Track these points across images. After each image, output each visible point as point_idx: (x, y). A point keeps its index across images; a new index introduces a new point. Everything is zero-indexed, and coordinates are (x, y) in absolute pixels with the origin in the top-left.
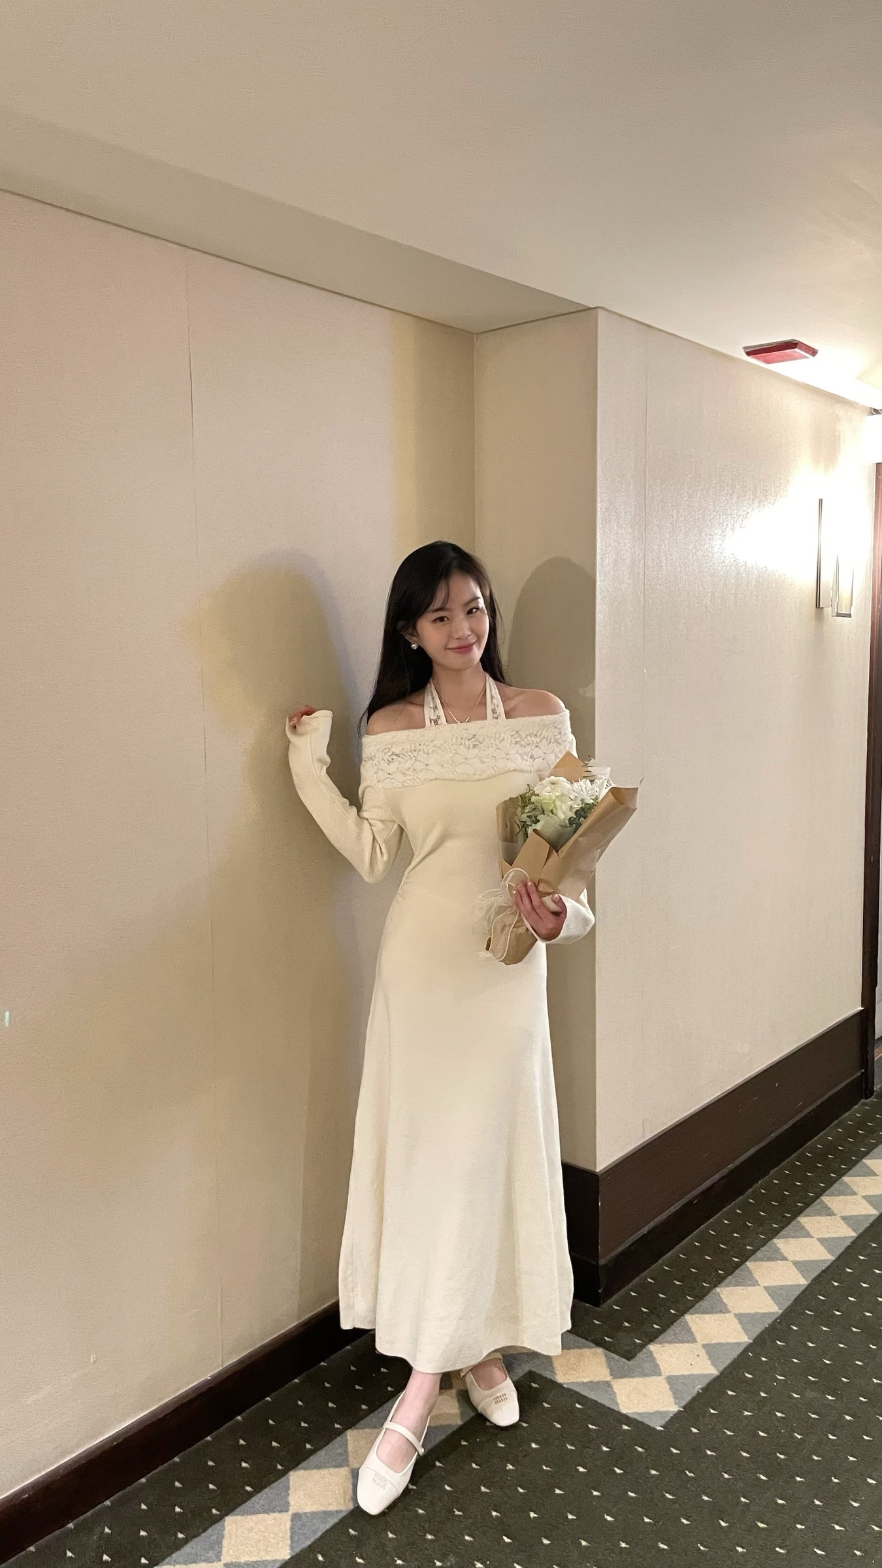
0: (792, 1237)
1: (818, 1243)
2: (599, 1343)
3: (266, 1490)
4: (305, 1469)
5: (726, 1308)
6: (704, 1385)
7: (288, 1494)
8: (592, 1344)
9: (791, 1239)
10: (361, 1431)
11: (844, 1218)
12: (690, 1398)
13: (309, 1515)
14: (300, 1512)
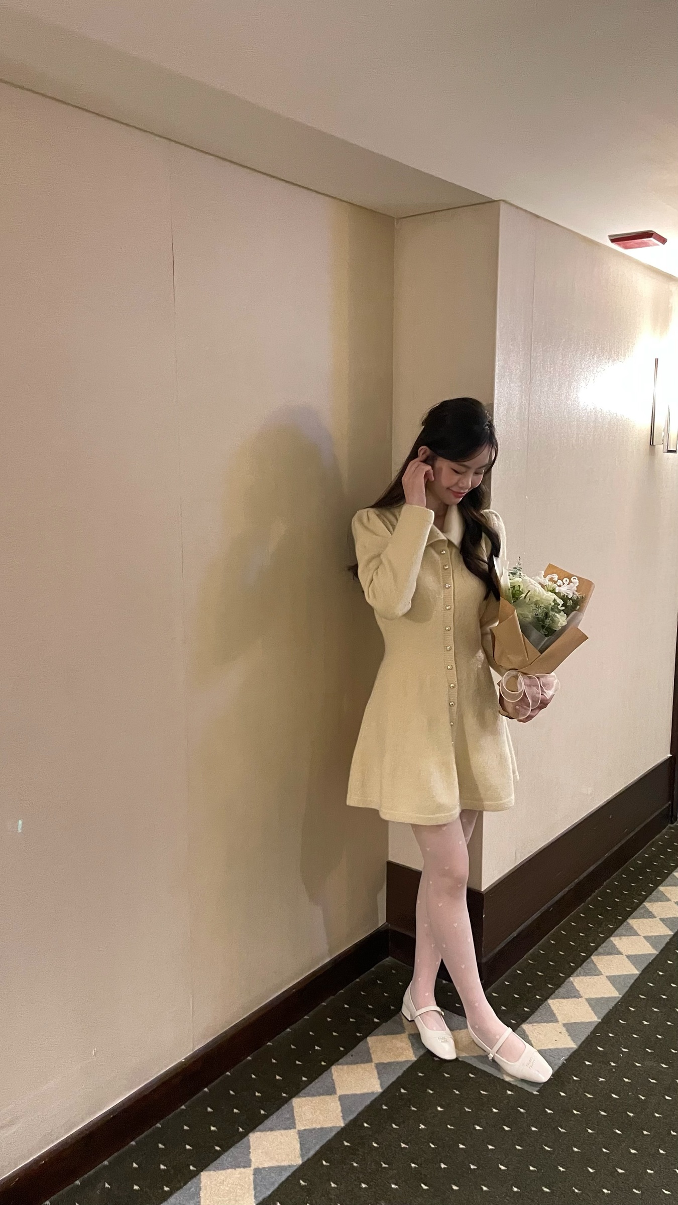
0: (625, 936)
1: (644, 940)
3: (232, 1149)
4: (262, 1131)
5: (579, 994)
6: (567, 1057)
7: (250, 1153)
9: (624, 937)
10: (304, 1099)
11: (662, 920)
13: (267, 1169)
14: (260, 1167)
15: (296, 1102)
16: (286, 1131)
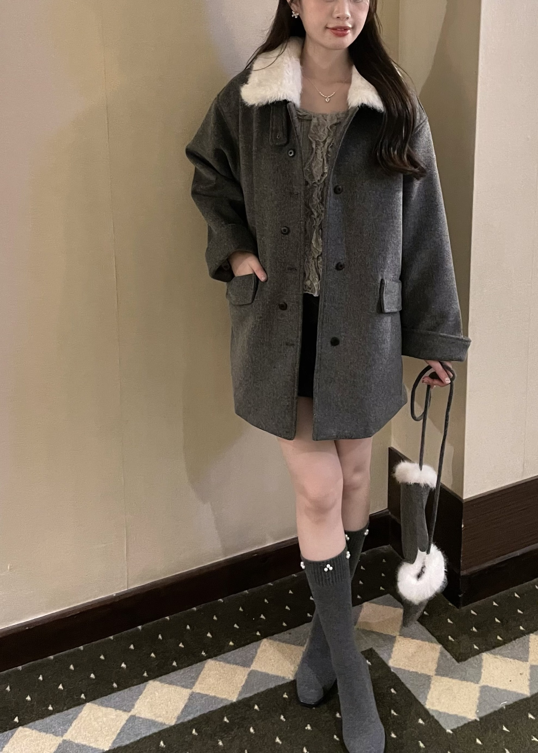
2: (442, 640)
3: (126, 690)
4: (161, 681)
6: (511, 702)
7: (138, 698)
8: (434, 639)
10: (217, 663)
12: (492, 710)
13: (141, 720)
14: (137, 716)
15: (210, 663)
16: (182, 689)
